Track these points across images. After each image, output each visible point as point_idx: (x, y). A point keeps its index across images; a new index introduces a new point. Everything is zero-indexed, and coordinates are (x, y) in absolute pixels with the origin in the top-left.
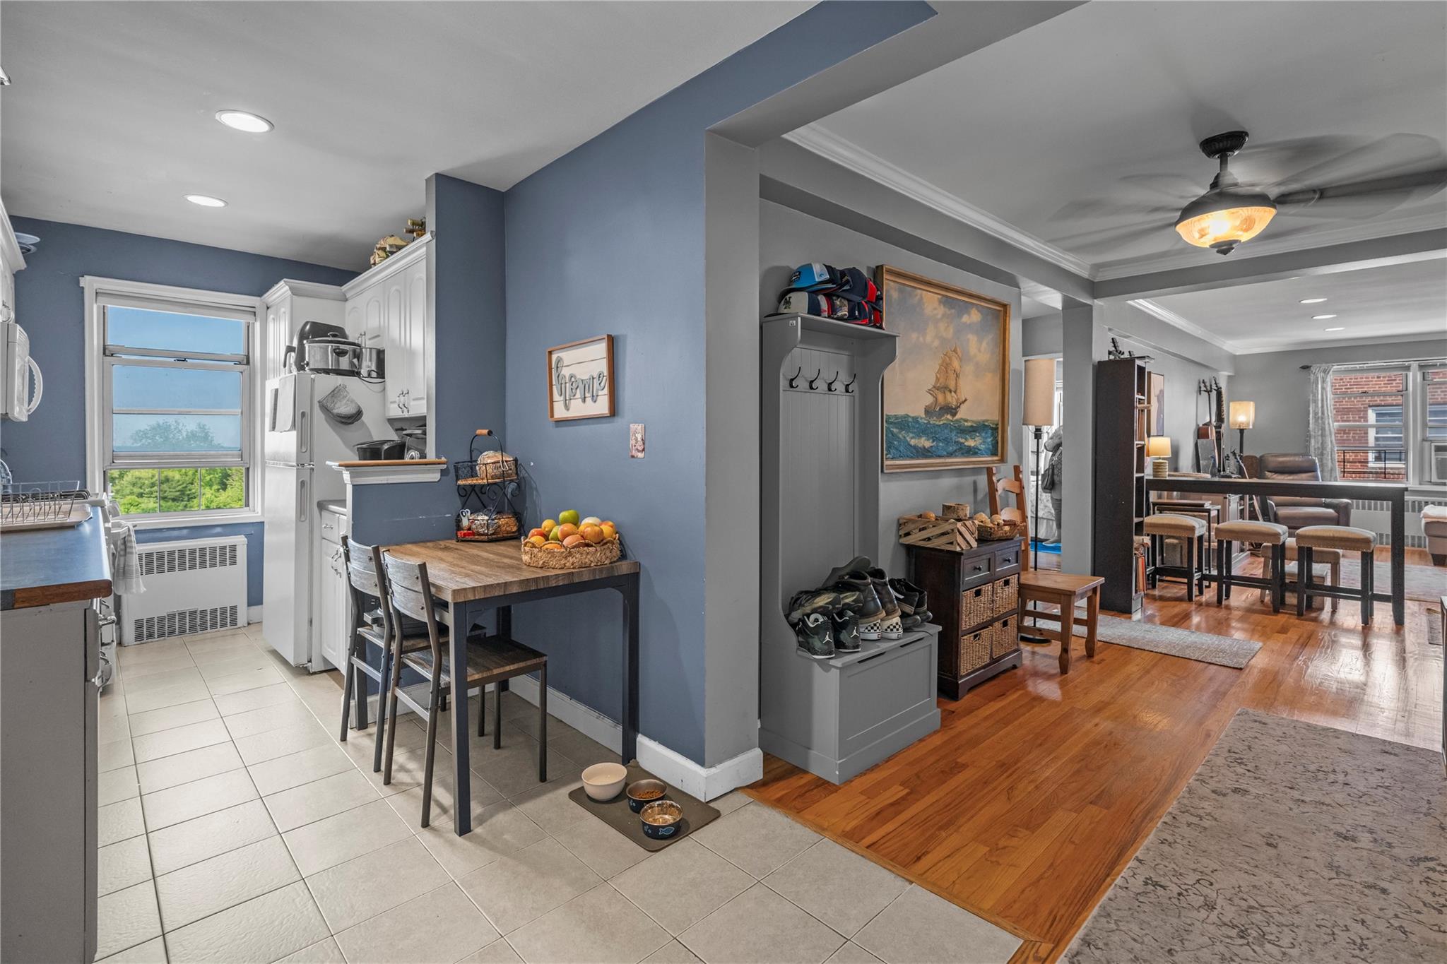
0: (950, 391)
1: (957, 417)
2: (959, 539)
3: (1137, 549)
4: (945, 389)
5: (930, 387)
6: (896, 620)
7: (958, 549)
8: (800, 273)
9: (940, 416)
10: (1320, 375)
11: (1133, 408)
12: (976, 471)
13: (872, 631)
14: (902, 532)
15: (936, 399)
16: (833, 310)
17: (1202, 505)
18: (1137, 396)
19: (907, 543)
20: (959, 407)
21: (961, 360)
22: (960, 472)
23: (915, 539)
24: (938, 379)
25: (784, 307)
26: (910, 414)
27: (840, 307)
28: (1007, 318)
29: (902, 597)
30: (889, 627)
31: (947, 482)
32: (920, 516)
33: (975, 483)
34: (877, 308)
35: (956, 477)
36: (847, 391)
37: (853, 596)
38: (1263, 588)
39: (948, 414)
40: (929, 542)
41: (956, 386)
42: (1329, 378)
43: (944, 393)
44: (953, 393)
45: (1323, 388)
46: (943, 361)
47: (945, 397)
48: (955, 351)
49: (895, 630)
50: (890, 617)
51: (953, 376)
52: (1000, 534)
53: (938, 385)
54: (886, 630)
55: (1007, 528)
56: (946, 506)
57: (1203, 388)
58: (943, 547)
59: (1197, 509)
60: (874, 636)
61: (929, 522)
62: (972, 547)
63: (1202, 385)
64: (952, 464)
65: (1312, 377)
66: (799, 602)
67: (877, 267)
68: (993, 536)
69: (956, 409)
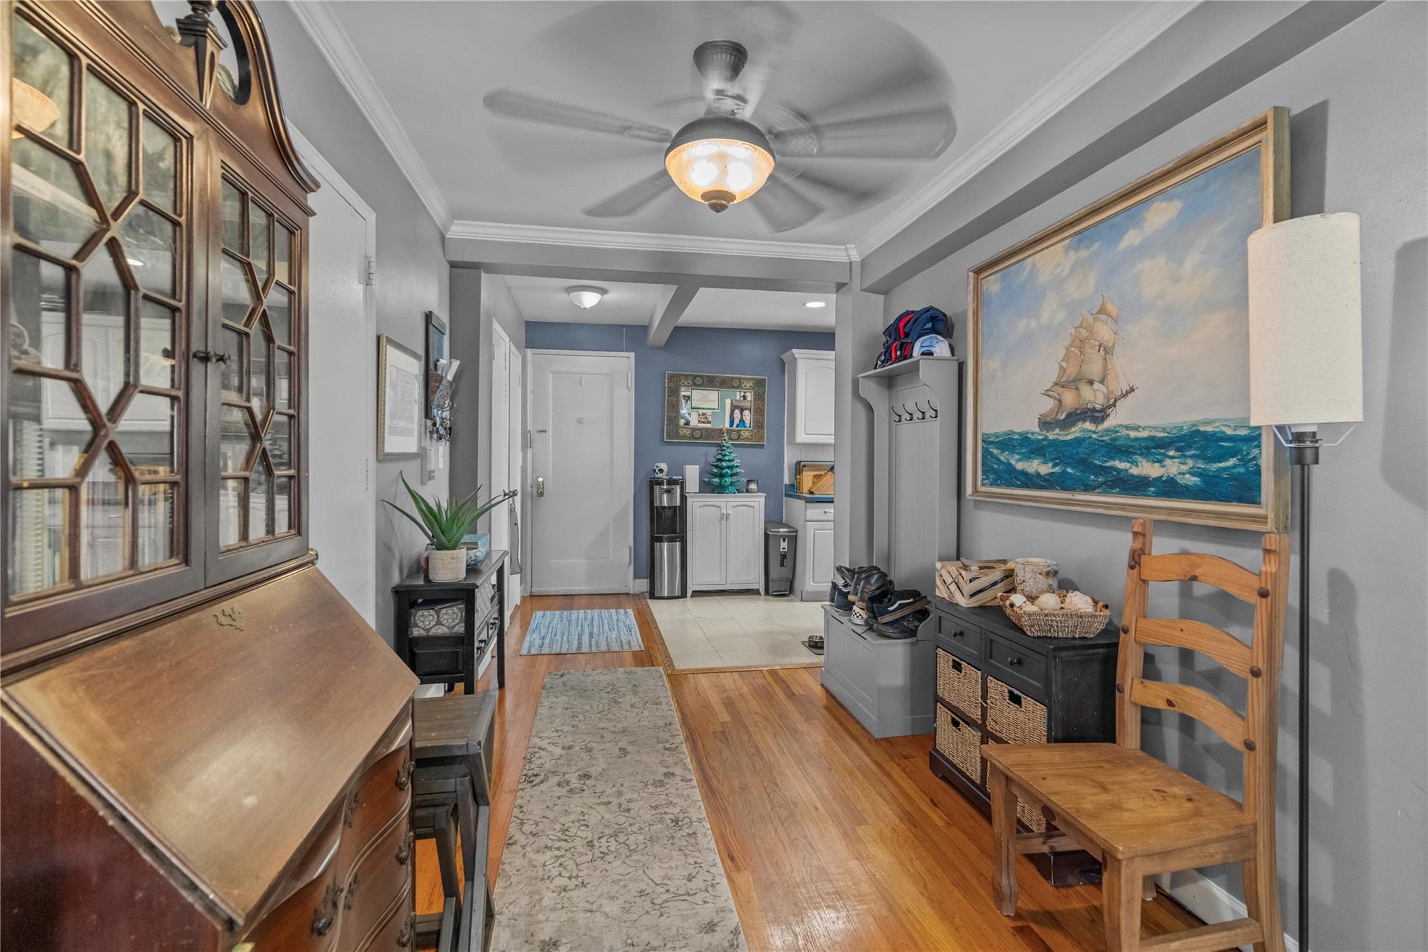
0: (1091, 383)
1: (1110, 423)
4: (1080, 381)
5: (1048, 385)
9: (1069, 426)
15: (1060, 401)
20: (1114, 405)
21: (1116, 320)
24: (1064, 368)
39: (1086, 421)
41: (1106, 370)
43: (1078, 389)
44: (1098, 385)
47: (1080, 395)
48: (1103, 311)
51: (1098, 355)
53: (1065, 378)
69: (1103, 410)
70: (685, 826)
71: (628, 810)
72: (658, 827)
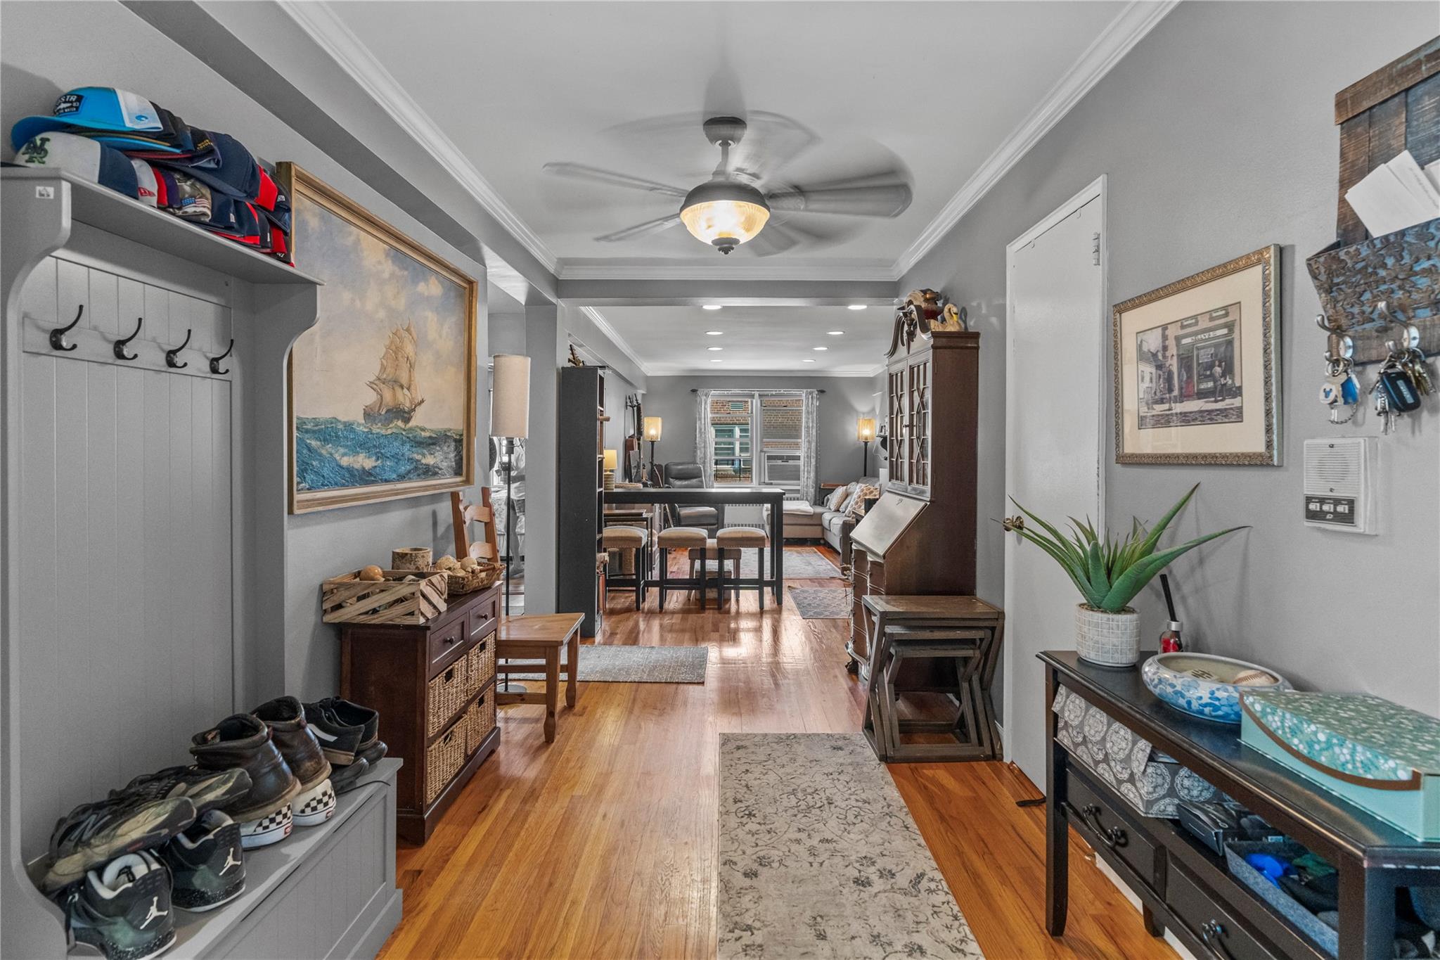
0: (402, 387)
1: (412, 423)
2: (424, 606)
3: (598, 568)
4: (396, 383)
5: (372, 378)
6: (324, 785)
7: (422, 621)
8: (80, 98)
9: (387, 421)
10: (704, 398)
11: (596, 419)
12: (435, 498)
13: (273, 826)
14: (327, 606)
15: (381, 396)
16: (169, 199)
17: (641, 514)
18: (599, 407)
19: (337, 621)
20: (414, 410)
21: (415, 343)
22: (415, 502)
23: (352, 612)
24: (383, 368)
25: (27, 157)
26: (339, 418)
27: (191, 196)
28: (474, 300)
29: (332, 739)
30: (308, 805)
31: (396, 518)
32: (358, 575)
33: (434, 514)
34: (279, 224)
35: (409, 508)
36: (214, 370)
37: (225, 782)
38: (690, 589)
39: (398, 419)
40: (376, 616)
41: (410, 380)
42: (709, 401)
43: (393, 389)
44: (405, 390)
45: (705, 409)
46: (392, 342)
47: (394, 395)
48: (408, 330)
49: (320, 807)
50: (310, 785)
51: (406, 366)
52: (475, 583)
53: (385, 376)
54: (303, 811)
55: (483, 575)
56: (398, 553)
57: (629, 404)
58: (398, 621)
59: (636, 519)
60: (277, 834)
61: (373, 584)
62: (440, 613)
63: (628, 401)
64: (405, 491)
65: (698, 400)
66: (77, 833)
67: (279, 164)
68: (467, 588)
69: (409, 413)
70: (743, 809)
71: (799, 830)
72: (770, 810)
